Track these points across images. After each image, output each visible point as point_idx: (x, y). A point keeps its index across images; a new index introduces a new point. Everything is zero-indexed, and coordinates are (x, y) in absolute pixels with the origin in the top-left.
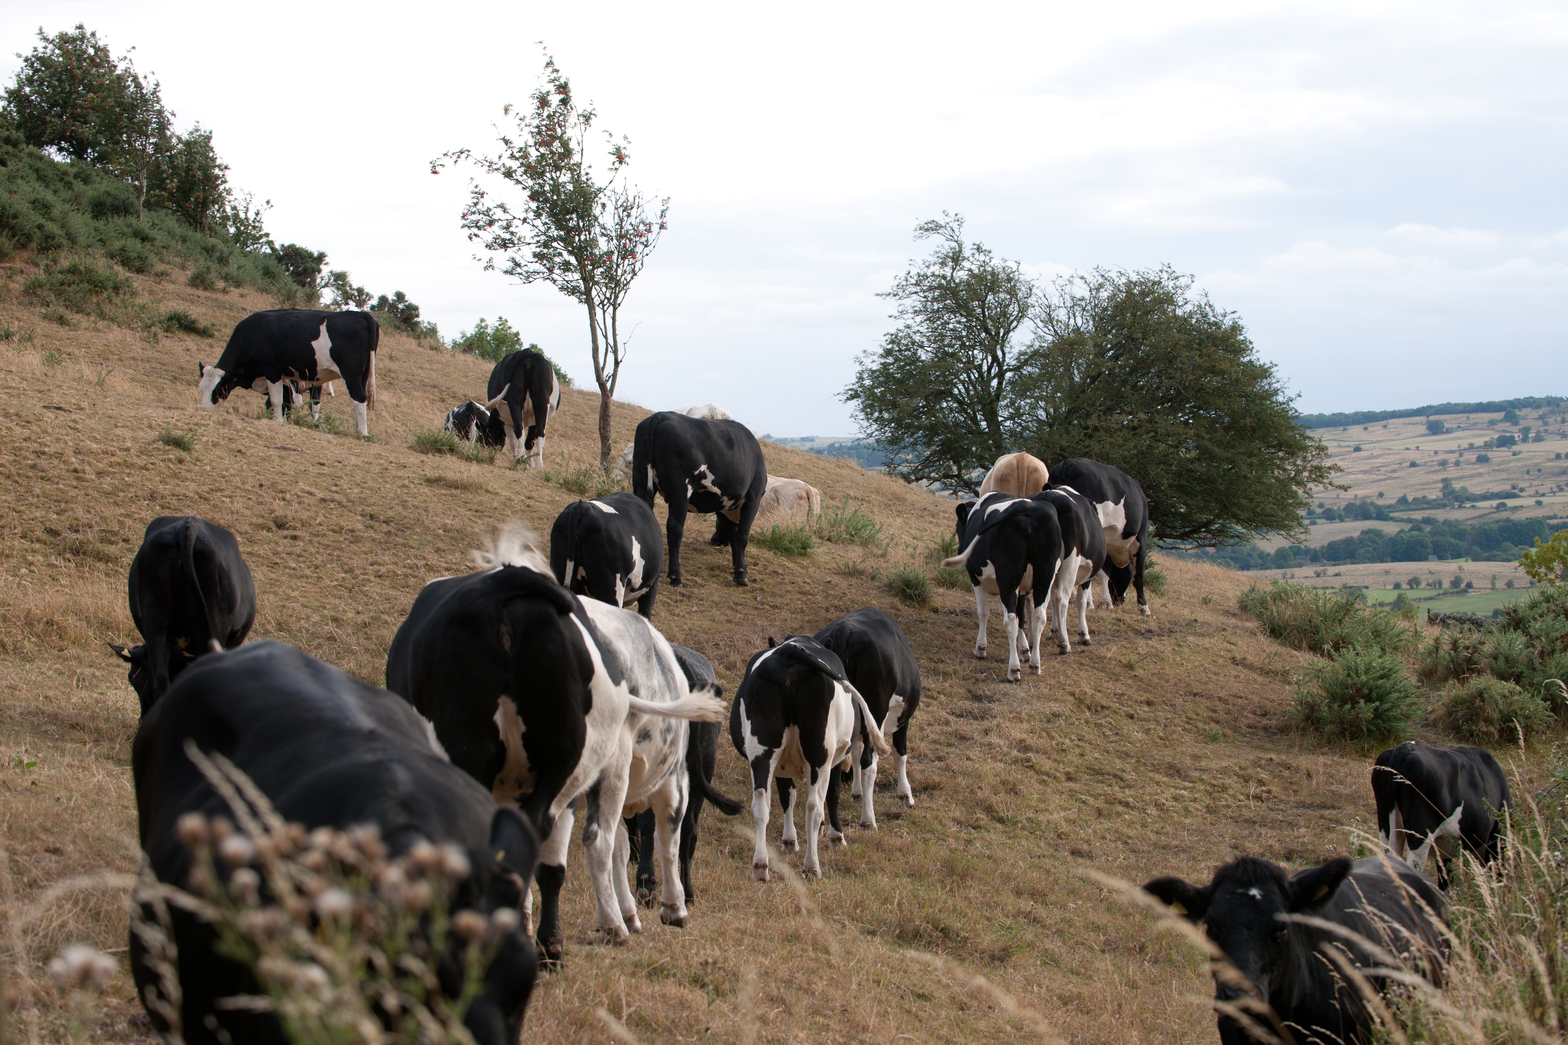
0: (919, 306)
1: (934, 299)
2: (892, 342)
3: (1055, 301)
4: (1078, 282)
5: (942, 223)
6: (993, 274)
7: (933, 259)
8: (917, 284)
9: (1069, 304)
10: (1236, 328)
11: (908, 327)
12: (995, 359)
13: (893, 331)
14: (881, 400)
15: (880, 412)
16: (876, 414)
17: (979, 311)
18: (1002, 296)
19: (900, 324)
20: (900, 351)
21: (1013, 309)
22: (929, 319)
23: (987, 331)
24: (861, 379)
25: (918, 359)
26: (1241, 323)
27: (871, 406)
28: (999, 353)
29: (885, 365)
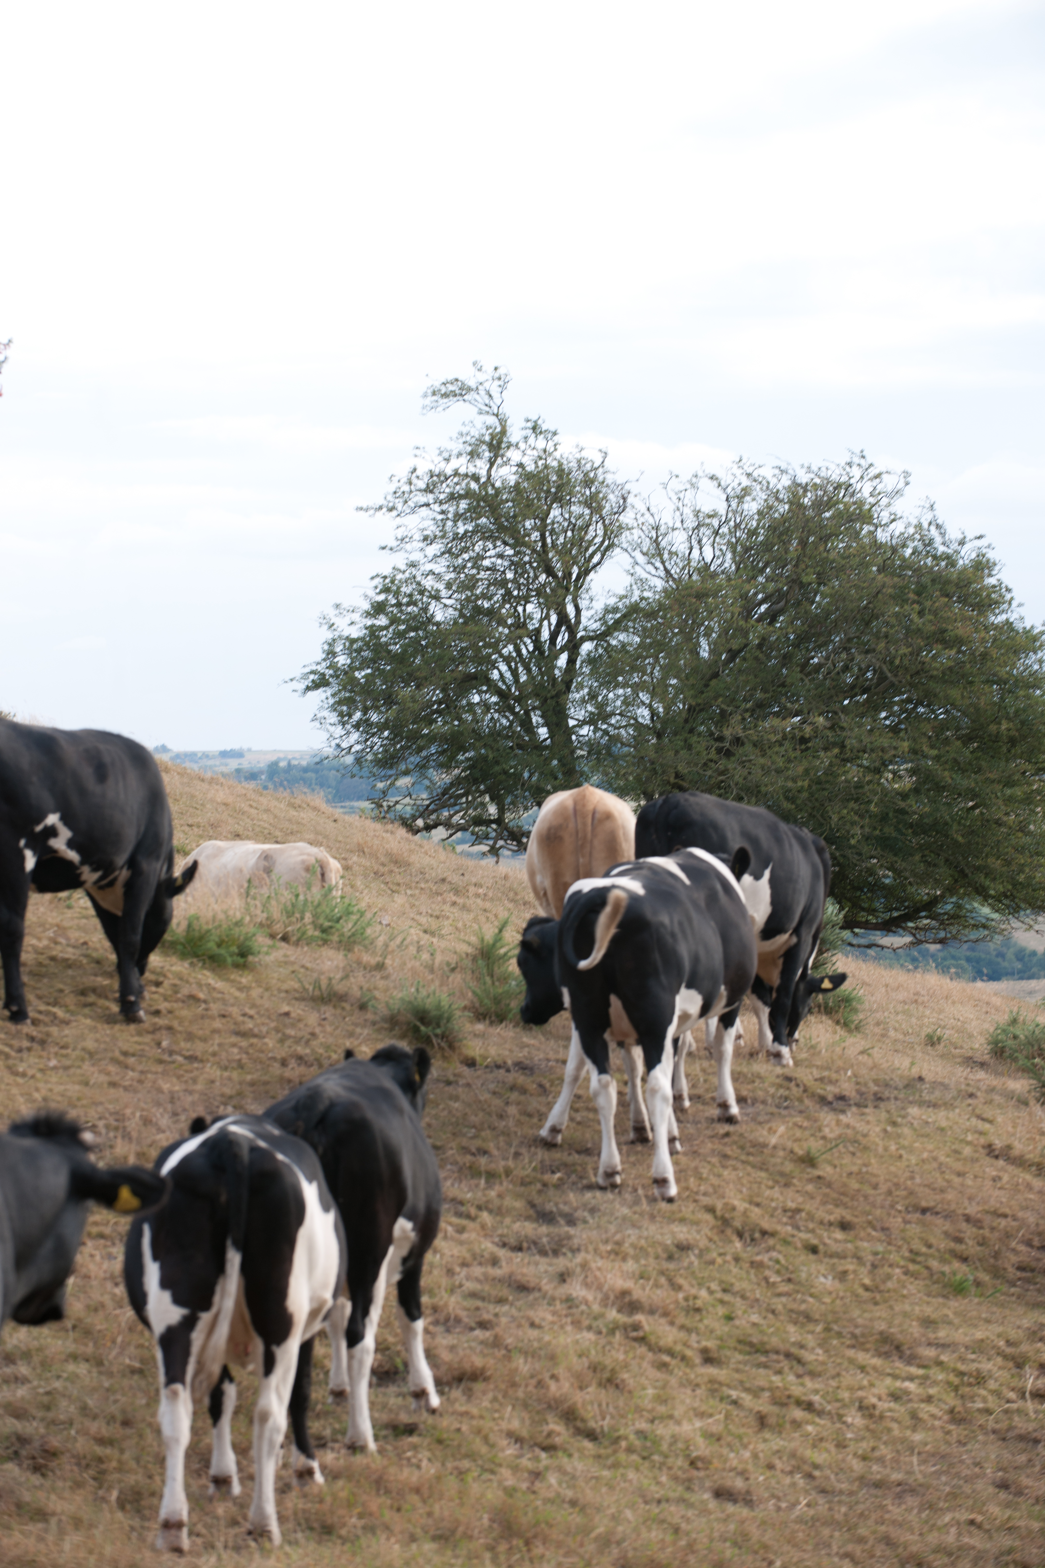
0: (432, 529)
1: (458, 517)
2: (386, 590)
3: (667, 518)
4: (706, 485)
5: (472, 384)
6: (560, 471)
7: (457, 446)
8: (428, 490)
9: (691, 523)
10: (982, 566)
11: (413, 565)
12: (563, 619)
13: (387, 571)
14: (366, 689)
15: (365, 711)
16: (358, 715)
17: (535, 535)
18: (576, 509)
19: (400, 560)
20: (399, 605)
21: (596, 532)
22: (449, 551)
23: (550, 571)
24: (331, 653)
25: (430, 620)
26: (991, 555)
27: (349, 702)
28: (570, 610)
29: (373, 631)
